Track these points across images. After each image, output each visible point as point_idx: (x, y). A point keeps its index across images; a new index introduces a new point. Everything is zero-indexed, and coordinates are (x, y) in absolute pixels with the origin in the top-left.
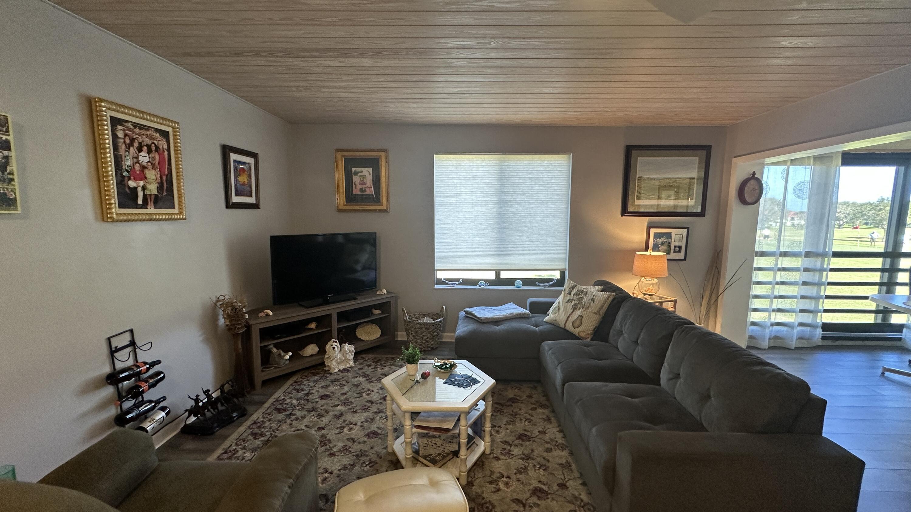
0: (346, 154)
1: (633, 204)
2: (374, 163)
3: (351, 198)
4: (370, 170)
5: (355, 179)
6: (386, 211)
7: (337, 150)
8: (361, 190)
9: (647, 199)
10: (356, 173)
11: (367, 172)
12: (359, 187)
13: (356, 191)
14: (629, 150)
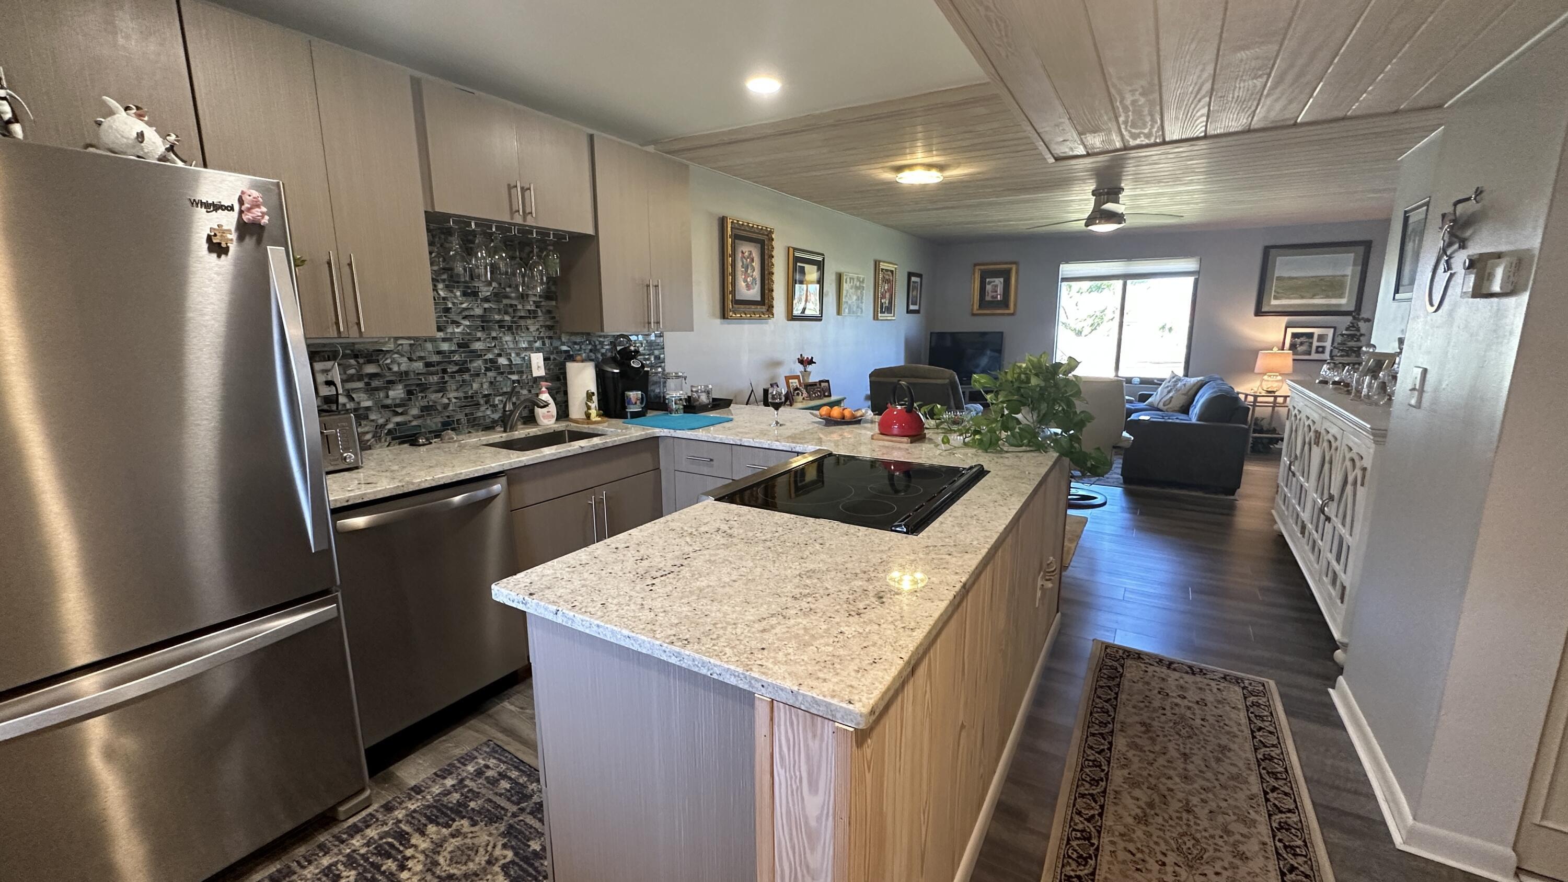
0: (982, 267)
1: (1269, 305)
2: (1006, 275)
3: (983, 303)
4: (1002, 280)
5: (989, 287)
6: (1012, 314)
7: (975, 265)
8: (992, 297)
9: (1286, 298)
10: (989, 283)
11: (999, 282)
12: (991, 294)
13: (988, 298)
14: (1267, 250)
